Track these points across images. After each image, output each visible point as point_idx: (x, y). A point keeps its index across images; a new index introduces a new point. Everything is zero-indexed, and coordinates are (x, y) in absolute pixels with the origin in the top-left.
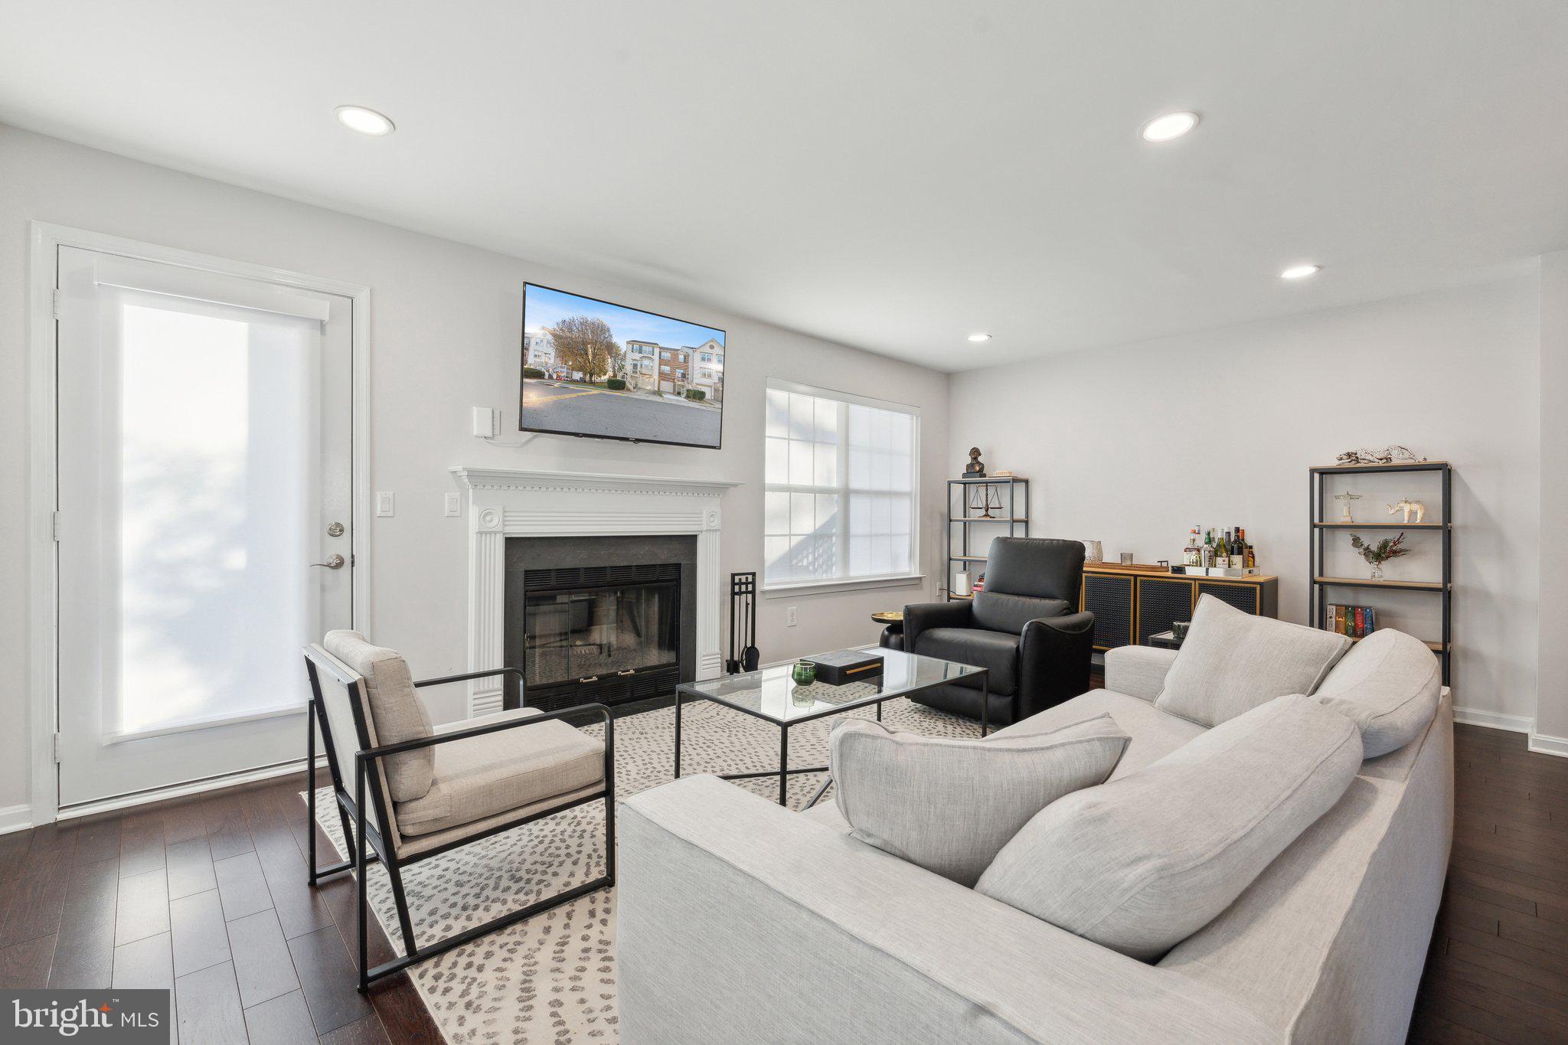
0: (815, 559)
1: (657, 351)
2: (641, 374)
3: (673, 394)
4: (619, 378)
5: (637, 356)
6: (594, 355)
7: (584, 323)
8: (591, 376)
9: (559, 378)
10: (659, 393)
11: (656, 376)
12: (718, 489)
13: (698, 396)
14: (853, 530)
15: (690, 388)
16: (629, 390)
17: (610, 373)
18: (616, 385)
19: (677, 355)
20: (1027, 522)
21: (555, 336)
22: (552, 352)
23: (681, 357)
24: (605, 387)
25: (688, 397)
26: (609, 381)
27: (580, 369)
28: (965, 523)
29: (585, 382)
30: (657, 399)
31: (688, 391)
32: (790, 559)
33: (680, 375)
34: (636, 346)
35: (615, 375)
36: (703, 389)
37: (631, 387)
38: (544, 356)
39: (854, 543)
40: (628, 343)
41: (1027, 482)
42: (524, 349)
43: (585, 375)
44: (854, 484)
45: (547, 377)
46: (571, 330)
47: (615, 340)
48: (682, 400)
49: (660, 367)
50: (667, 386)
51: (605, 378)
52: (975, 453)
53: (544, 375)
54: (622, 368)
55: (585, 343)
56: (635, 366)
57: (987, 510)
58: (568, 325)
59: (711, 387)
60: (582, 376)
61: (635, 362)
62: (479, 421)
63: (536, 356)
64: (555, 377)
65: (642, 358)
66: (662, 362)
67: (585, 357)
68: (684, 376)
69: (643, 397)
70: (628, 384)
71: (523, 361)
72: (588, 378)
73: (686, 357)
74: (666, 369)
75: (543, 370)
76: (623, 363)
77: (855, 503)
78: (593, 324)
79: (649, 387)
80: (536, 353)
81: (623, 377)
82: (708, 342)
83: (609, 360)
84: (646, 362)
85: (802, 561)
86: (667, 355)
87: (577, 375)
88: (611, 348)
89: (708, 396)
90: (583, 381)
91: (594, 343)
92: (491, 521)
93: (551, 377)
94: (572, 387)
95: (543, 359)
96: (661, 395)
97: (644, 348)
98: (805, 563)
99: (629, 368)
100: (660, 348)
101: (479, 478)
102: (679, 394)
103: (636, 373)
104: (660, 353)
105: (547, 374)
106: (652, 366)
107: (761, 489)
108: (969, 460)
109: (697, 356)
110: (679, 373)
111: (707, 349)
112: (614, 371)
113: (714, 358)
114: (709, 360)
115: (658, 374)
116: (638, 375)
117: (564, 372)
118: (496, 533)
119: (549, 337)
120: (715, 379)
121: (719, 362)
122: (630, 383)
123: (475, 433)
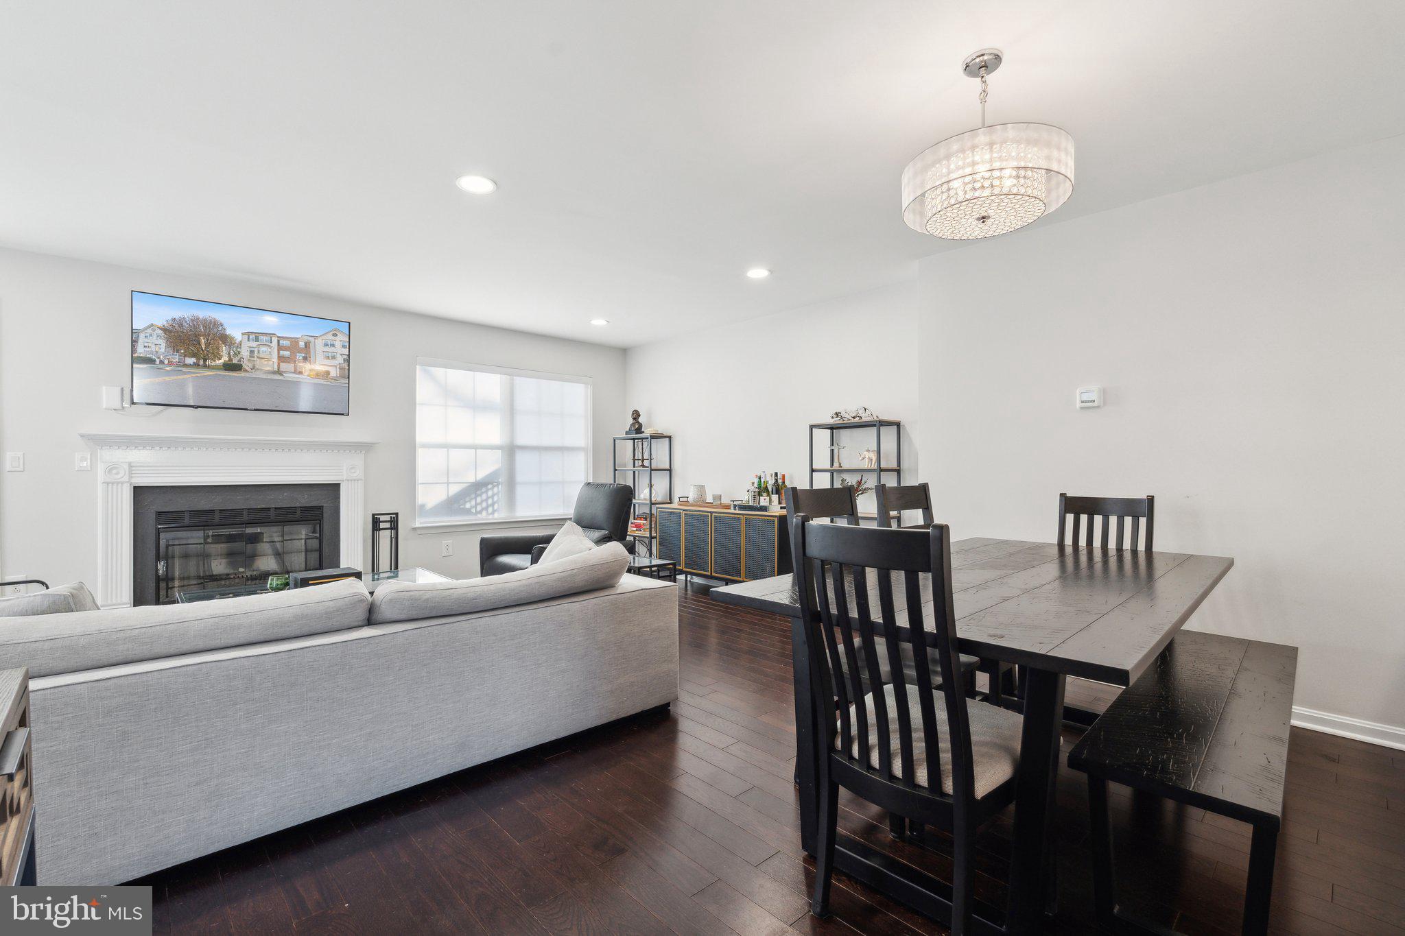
0: (476, 504)
1: (275, 340)
2: (258, 357)
3: (295, 372)
4: (235, 361)
5: (254, 344)
6: (208, 345)
7: (195, 320)
8: (205, 360)
9: (170, 363)
10: (279, 372)
11: (275, 360)
12: (365, 448)
14: (519, 478)
16: (246, 371)
17: (225, 358)
18: (231, 367)
19: (297, 342)
20: (670, 470)
21: (164, 329)
22: (163, 343)
23: (302, 344)
24: (221, 369)
26: (224, 364)
27: (194, 355)
28: (634, 472)
29: (199, 365)
30: (277, 377)
31: (310, 370)
32: (451, 504)
33: (301, 358)
34: (252, 337)
35: (230, 360)
36: (327, 368)
37: (249, 369)
38: (156, 345)
39: (520, 491)
40: (243, 334)
41: (670, 437)
42: (134, 342)
43: (198, 359)
44: (521, 441)
45: (157, 362)
46: (181, 325)
47: (229, 332)
48: (305, 378)
49: (279, 352)
50: (287, 367)
51: (222, 361)
52: (636, 415)
53: (155, 361)
54: (237, 354)
55: (197, 336)
56: (252, 352)
57: (643, 462)
58: (178, 322)
59: (336, 366)
60: (195, 361)
61: (252, 349)
62: (109, 396)
63: (145, 347)
64: (166, 362)
65: (259, 345)
66: (280, 348)
67: (198, 346)
68: (305, 358)
69: (264, 376)
70: (244, 366)
71: (133, 350)
72: (201, 362)
73: (307, 345)
74: (287, 353)
75: (154, 357)
76: (238, 350)
77: (521, 458)
78: (205, 320)
79: (268, 369)
80: (146, 345)
81: (239, 361)
82: (331, 331)
83: (224, 348)
84: (263, 349)
85: (464, 504)
86: (284, 343)
87: (190, 361)
88: (225, 338)
89: (333, 374)
90: (196, 365)
91: (207, 336)
92: (117, 473)
93: (162, 362)
94: (184, 370)
95: (154, 349)
96: (281, 374)
97: (261, 337)
98: (468, 506)
99: (245, 353)
100: (278, 337)
101: (100, 441)
102: (301, 373)
103: (253, 357)
104: (278, 341)
105: (157, 360)
106: (270, 352)
107: (410, 448)
108: (631, 421)
109: (319, 343)
110: (300, 356)
111: (330, 337)
112: (230, 357)
113: (338, 344)
114: (333, 345)
115: (277, 357)
116: (255, 359)
117: (176, 358)
118: (122, 483)
119: (160, 332)
120: (340, 360)
121: (344, 346)
122: (246, 365)
123: (104, 407)
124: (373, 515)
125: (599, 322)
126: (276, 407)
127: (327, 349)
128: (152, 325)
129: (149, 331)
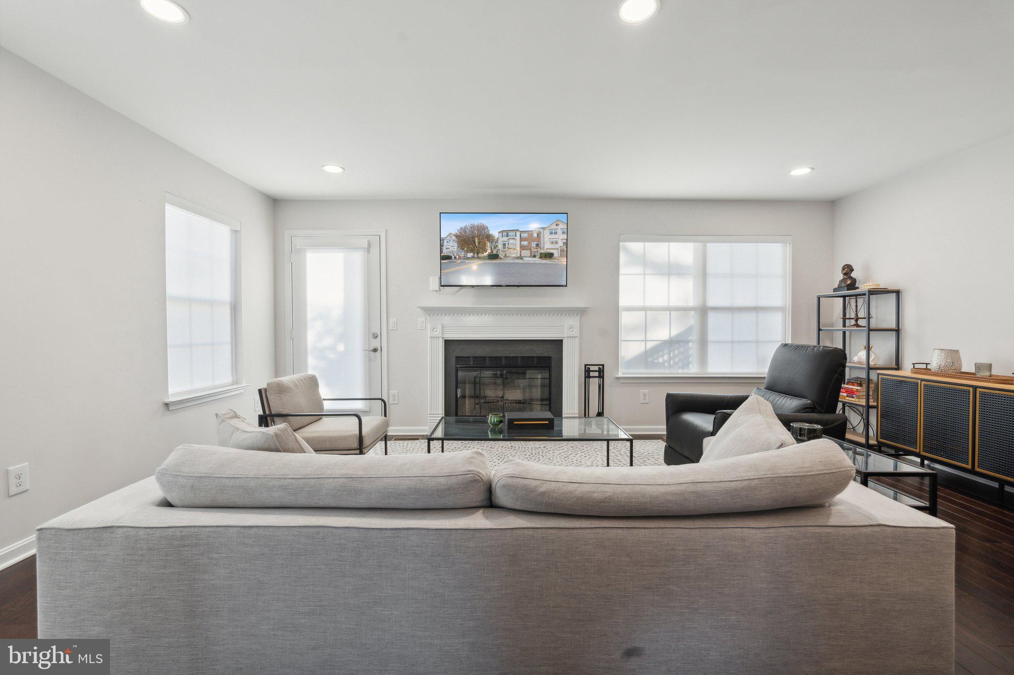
0: (670, 359)
1: (518, 234)
2: (508, 248)
3: (531, 256)
4: (495, 253)
5: (506, 239)
6: (479, 243)
7: (473, 227)
8: (478, 254)
9: (460, 258)
10: (521, 258)
11: (518, 248)
12: (581, 312)
13: (550, 256)
14: (711, 336)
15: (542, 251)
16: (501, 258)
17: (489, 251)
18: (493, 257)
19: (532, 234)
20: (897, 331)
21: (456, 236)
22: (456, 244)
23: (535, 235)
24: (486, 259)
25: (541, 257)
26: (488, 255)
27: (472, 251)
28: (844, 333)
29: (475, 258)
30: (520, 261)
31: (541, 254)
32: (647, 357)
33: (535, 245)
34: (504, 234)
35: (492, 252)
36: (552, 251)
37: (502, 257)
38: (452, 247)
39: (711, 349)
40: (499, 232)
41: (898, 293)
42: (441, 246)
43: (474, 254)
44: (713, 301)
45: (453, 258)
46: (465, 231)
47: (491, 232)
48: (537, 260)
49: (520, 243)
50: (526, 253)
51: (486, 254)
52: (848, 270)
54: (496, 247)
55: (473, 238)
56: (504, 245)
57: (857, 320)
58: (463, 230)
59: (558, 249)
60: (472, 255)
61: (505, 242)
62: (433, 283)
63: (447, 248)
64: (457, 257)
65: (508, 239)
66: (522, 239)
67: (474, 244)
68: (537, 245)
69: (511, 261)
71: (441, 252)
72: (476, 256)
73: (539, 235)
74: (525, 243)
75: (451, 255)
76: (497, 244)
77: (712, 317)
78: (478, 226)
79: (514, 255)
80: (447, 247)
81: (497, 252)
82: (554, 222)
83: (488, 244)
84: (511, 241)
85: (658, 358)
86: (525, 235)
87: (470, 255)
88: (489, 237)
89: (556, 255)
90: (473, 257)
91: (479, 236)
92: (436, 331)
93: (455, 258)
94: (467, 261)
95: (451, 249)
96: (522, 259)
97: (510, 233)
98: (661, 360)
99: (500, 246)
100: (521, 232)
101: (430, 311)
102: (534, 256)
103: (505, 248)
104: (520, 234)
105: (453, 256)
106: (515, 243)
107: (615, 311)
108: (841, 277)
109: (547, 232)
110: (534, 244)
111: (554, 226)
112: (491, 249)
113: (560, 232)
114: (556, 233)
115: (519, 246)
116: (506, 249)
117: (462, 254)
118: (439, 337)
119: (454, 237)
120: (561, 244)
121: (563, 233)
122: (501, 255)
123: (431, 289)
124: (586, 365)
125: (801, 171)
126: (519, 283)
127: (553, 236)
128: (450, 234)
129: (449, 238)
